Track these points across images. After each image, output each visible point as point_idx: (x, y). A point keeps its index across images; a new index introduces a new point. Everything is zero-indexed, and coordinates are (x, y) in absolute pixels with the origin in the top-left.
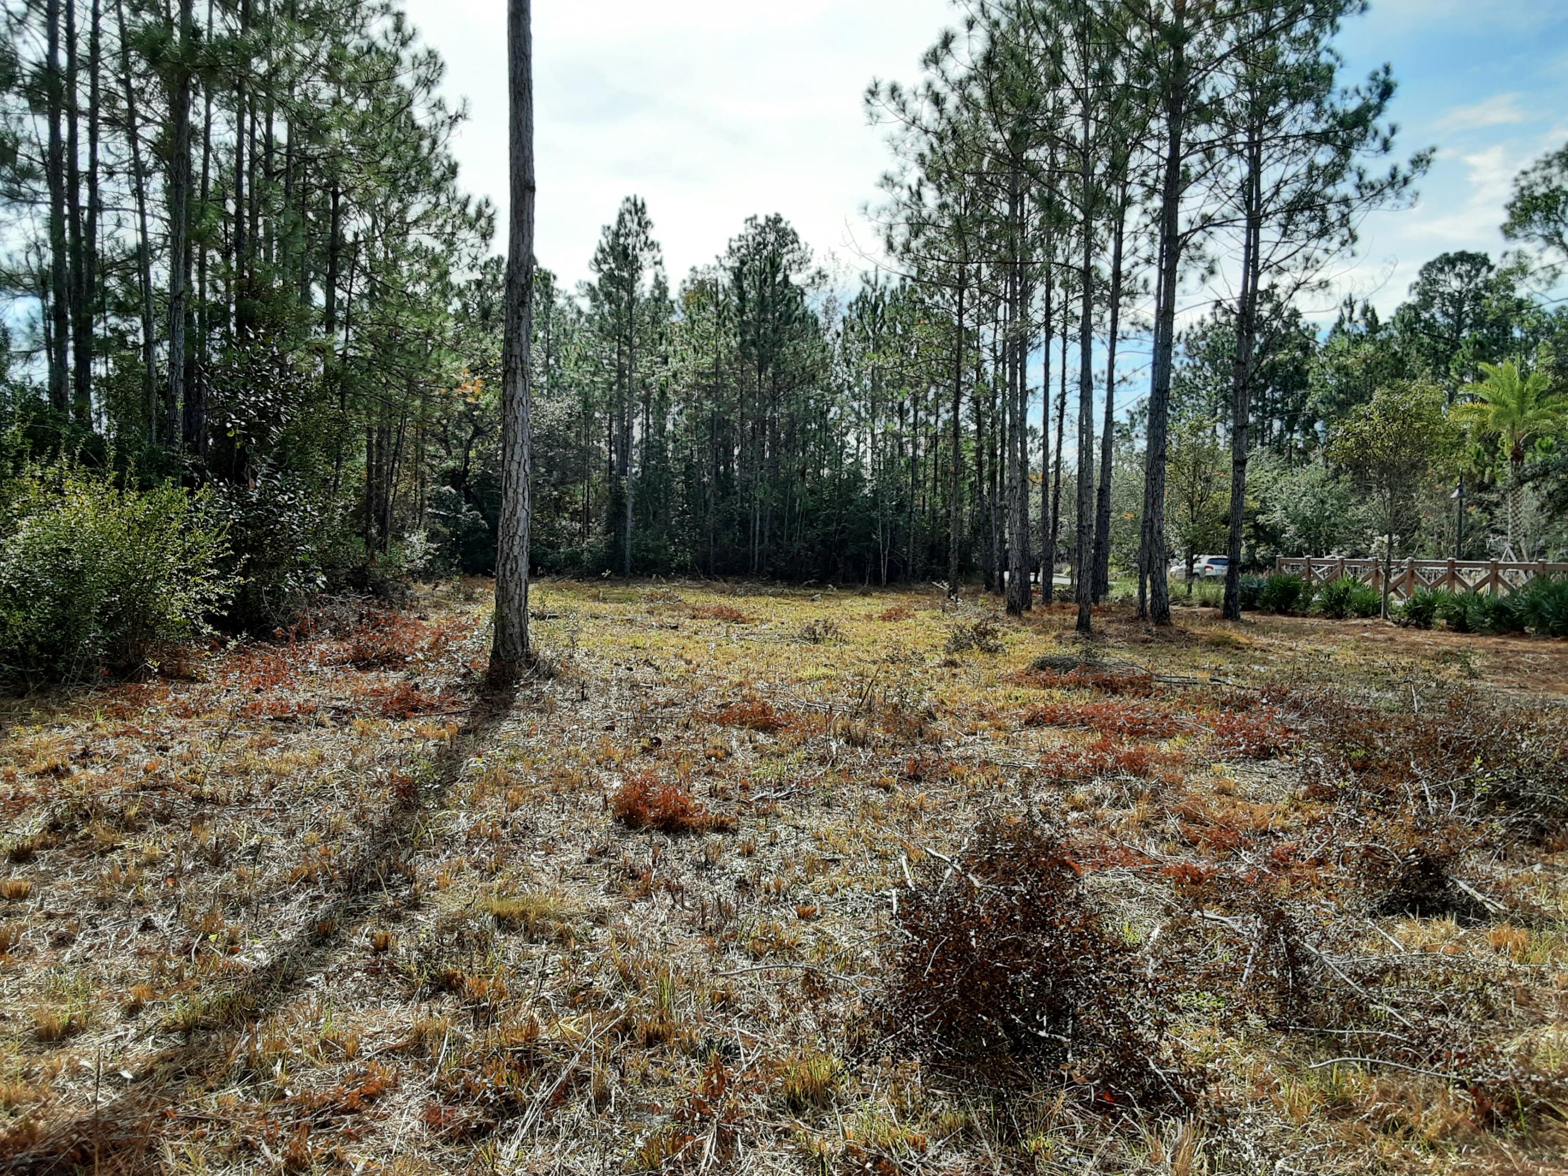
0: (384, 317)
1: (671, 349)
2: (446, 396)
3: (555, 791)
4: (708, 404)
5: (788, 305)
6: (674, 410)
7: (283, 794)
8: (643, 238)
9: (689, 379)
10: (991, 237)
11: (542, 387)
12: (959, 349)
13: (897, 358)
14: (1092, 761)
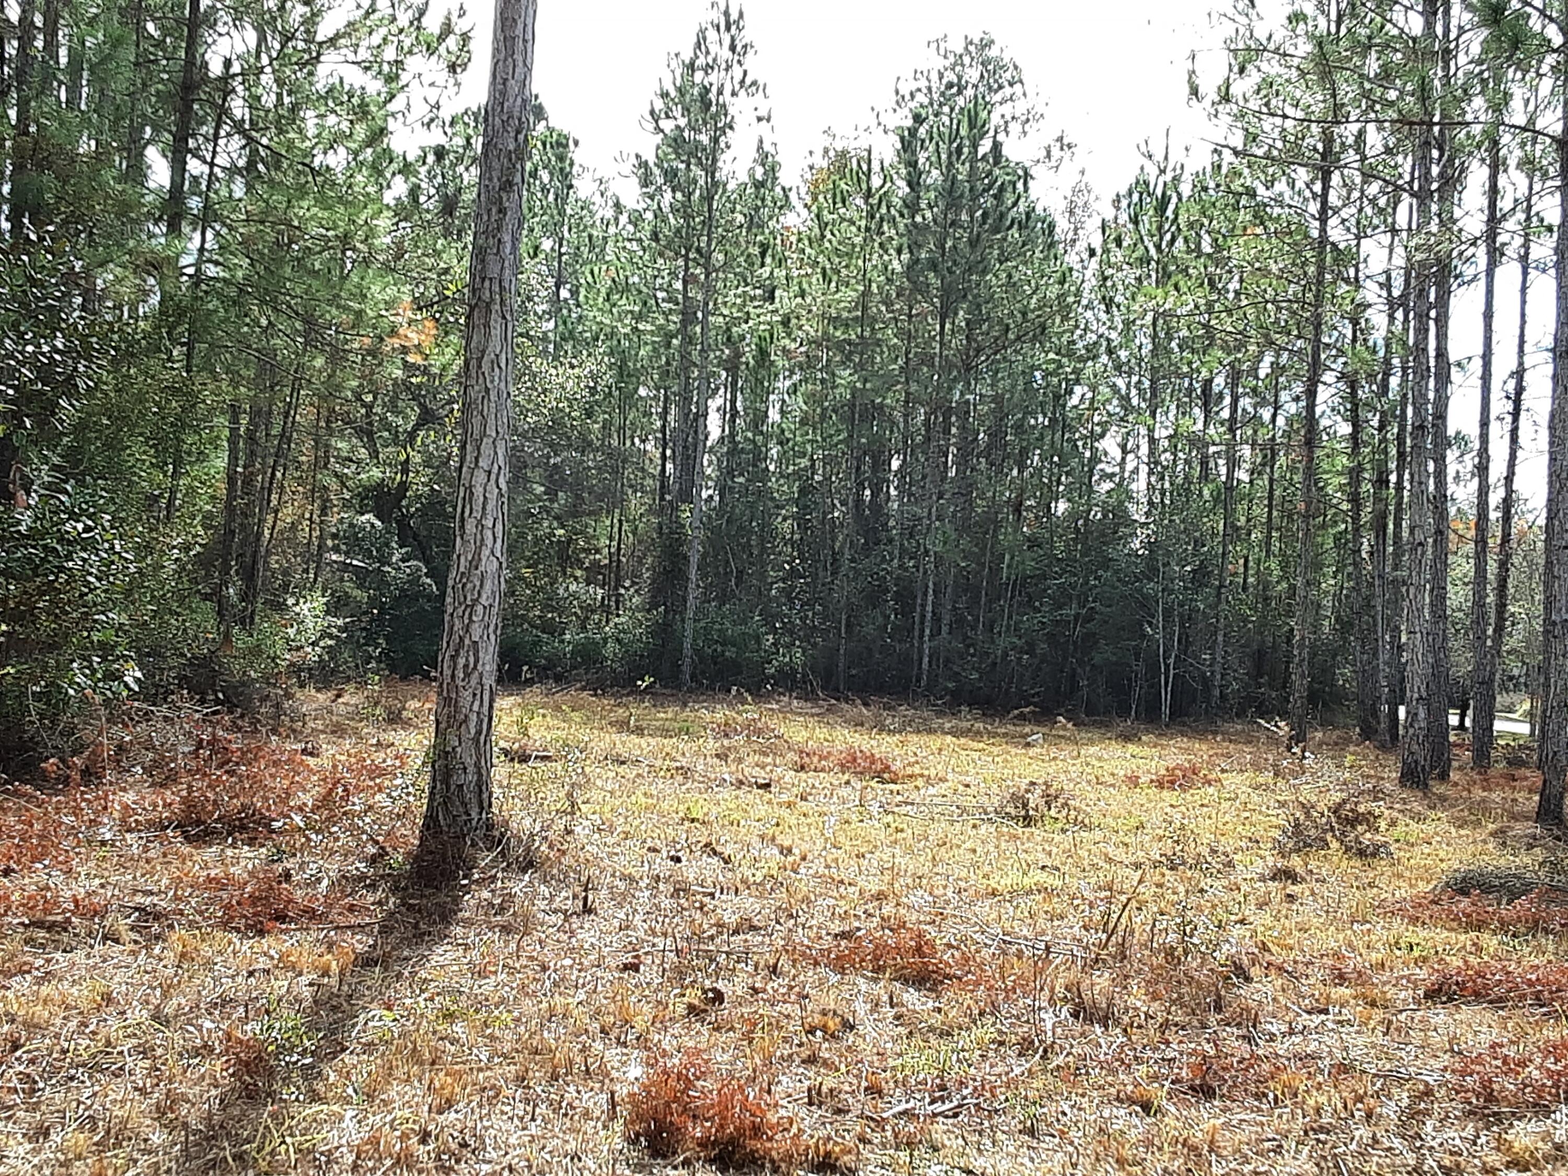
0: (269, 209)
1: (780, 273)
2: (373, 353)
3: (521, 1079)
4: (845, 375)
5: (997, 197)
6: (783, 384)
7: (32, 1061)
8: (737, 72)
9: (811, 329)
10: (1386, 75)
11: (545, 339)
12: (1320, 282)
13: (1200, 297)
14: (1550, 1074)
